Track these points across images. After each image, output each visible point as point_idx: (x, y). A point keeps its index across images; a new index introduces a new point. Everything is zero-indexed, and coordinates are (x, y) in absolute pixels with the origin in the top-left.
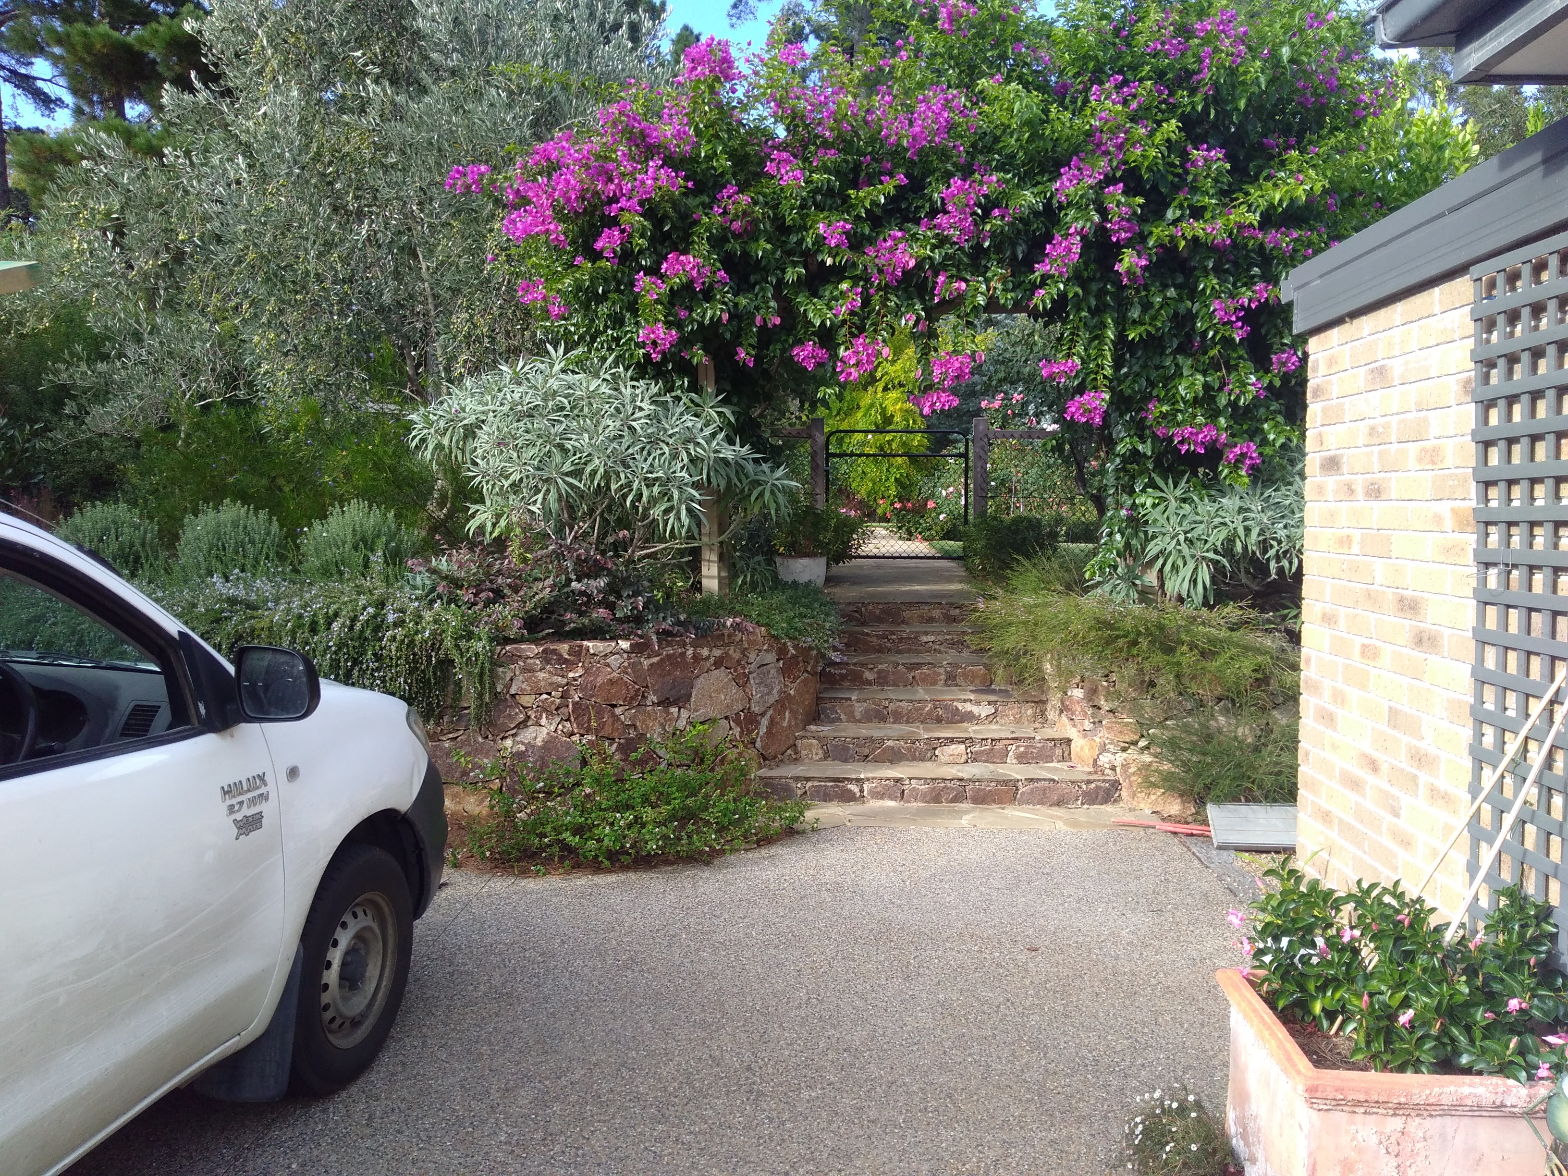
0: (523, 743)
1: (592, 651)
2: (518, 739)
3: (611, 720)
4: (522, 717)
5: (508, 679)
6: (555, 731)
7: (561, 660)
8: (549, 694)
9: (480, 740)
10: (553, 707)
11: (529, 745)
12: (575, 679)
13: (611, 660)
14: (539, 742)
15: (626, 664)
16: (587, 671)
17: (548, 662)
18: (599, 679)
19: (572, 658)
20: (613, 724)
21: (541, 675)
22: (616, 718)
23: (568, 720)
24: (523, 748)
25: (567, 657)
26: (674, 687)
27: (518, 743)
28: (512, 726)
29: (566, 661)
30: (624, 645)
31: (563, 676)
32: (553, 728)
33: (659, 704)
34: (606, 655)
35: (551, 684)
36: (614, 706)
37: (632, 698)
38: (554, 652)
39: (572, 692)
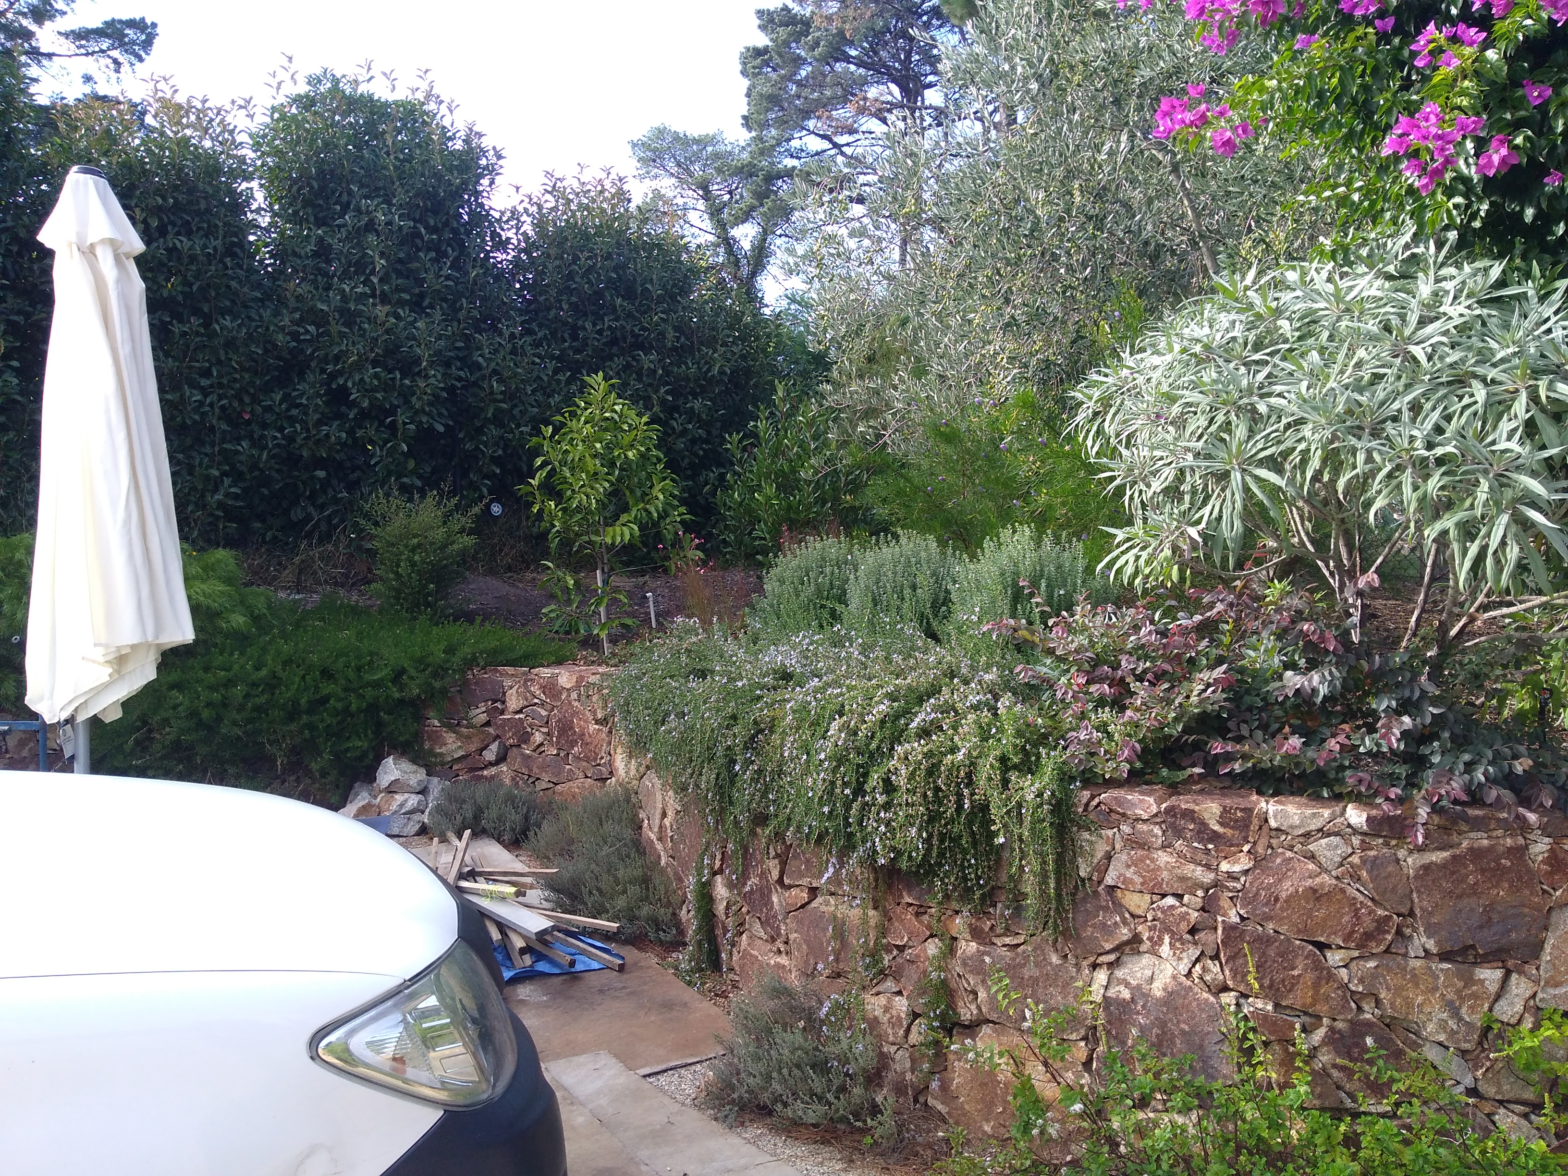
0: (1127, 985)
1: (1273, 824)
2: (1119, 973)
3: (1310, 977)
4: (1125, 933)
5: (1100, 854)
6: (1189, 974)
7: (1203, 833)
8: (1180, 897)
9: (1055, 959)
10: (1184, 927)
11: (1136, 990)
12: (1231, 876)
13: (1319, 846)
14: (1157, 990)
15: (1355, 859)
16: (1259, 862)
17: (1179, 833)
18: (1287, 884)
19: (1229, 832)
20: (1316, 986)
21: (1163, 858)
22: (1326, 975)
23: (1216, 957)
24: (1126, 994)
25: (1217, 828)
26: (1488, 923)
27: (1120, 982)
28: (1108, 946)
29: (1215, 837)
30: (1356, 816)
31: (1208, 867)
32: (1183, 968)
33: (1444, 956)
34: (1307, 835)
35: (1183, 879)
36: (1322, 947)
37: (1368, 936)
38: (1189, 815)
39: (1225, 903)
